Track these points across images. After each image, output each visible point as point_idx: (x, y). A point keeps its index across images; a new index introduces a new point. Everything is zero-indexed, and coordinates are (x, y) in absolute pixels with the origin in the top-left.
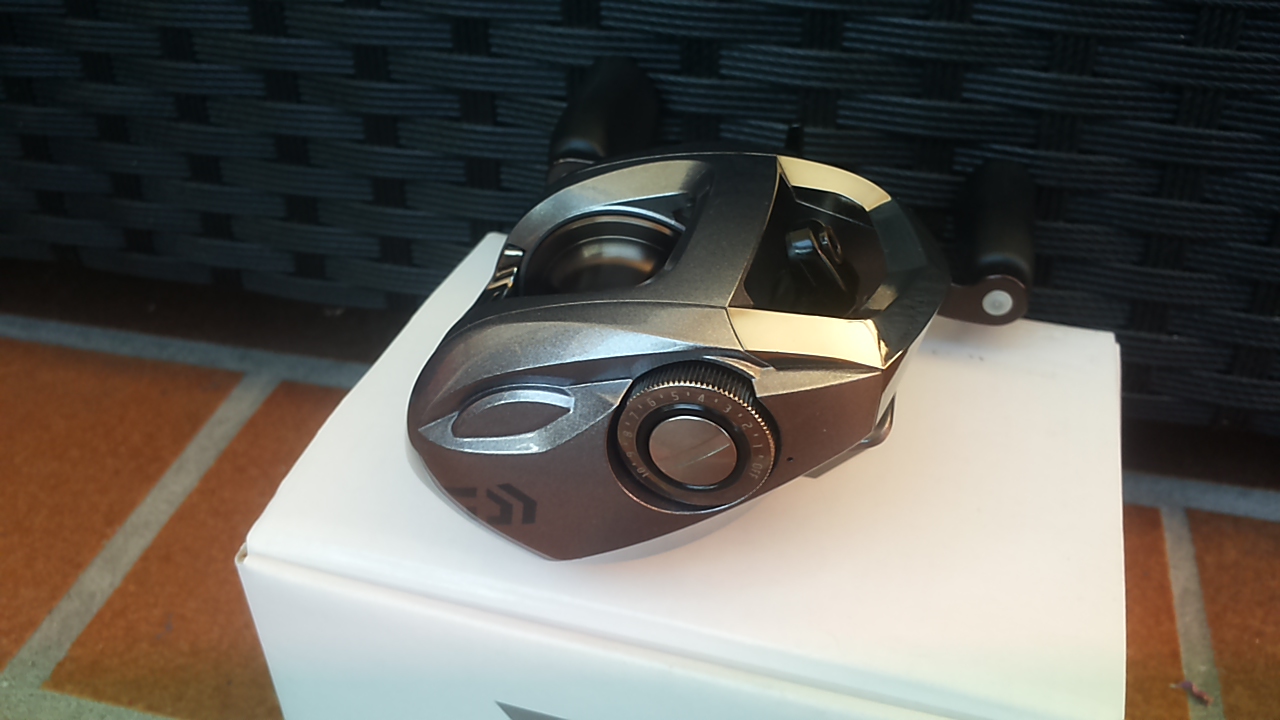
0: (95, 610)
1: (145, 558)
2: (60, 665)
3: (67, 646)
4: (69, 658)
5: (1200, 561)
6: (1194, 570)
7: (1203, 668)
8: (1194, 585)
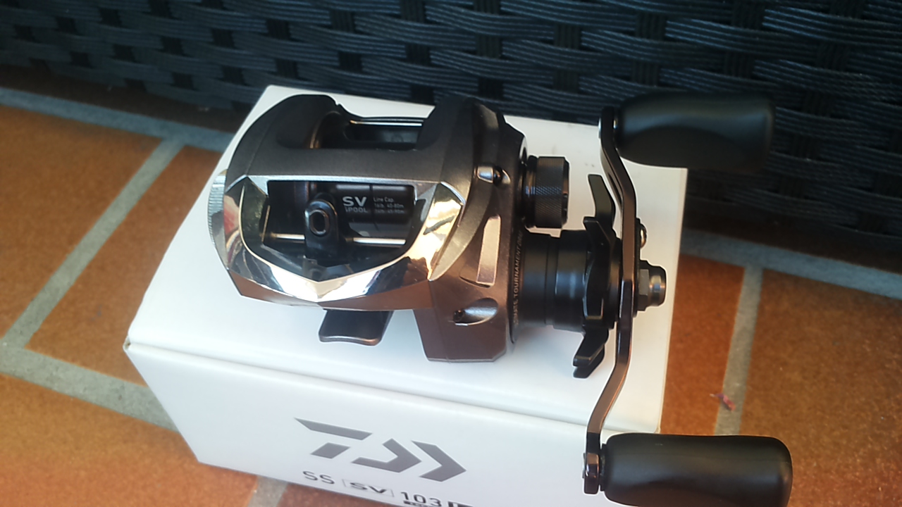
0: (58, 299)
1: (89, 267)
2: (35, 334)
3: (40, 322)
4: (40, 330)
5: (761, 309)
6: (755, 315)
7: (738, 385)
8: (751, 326)
